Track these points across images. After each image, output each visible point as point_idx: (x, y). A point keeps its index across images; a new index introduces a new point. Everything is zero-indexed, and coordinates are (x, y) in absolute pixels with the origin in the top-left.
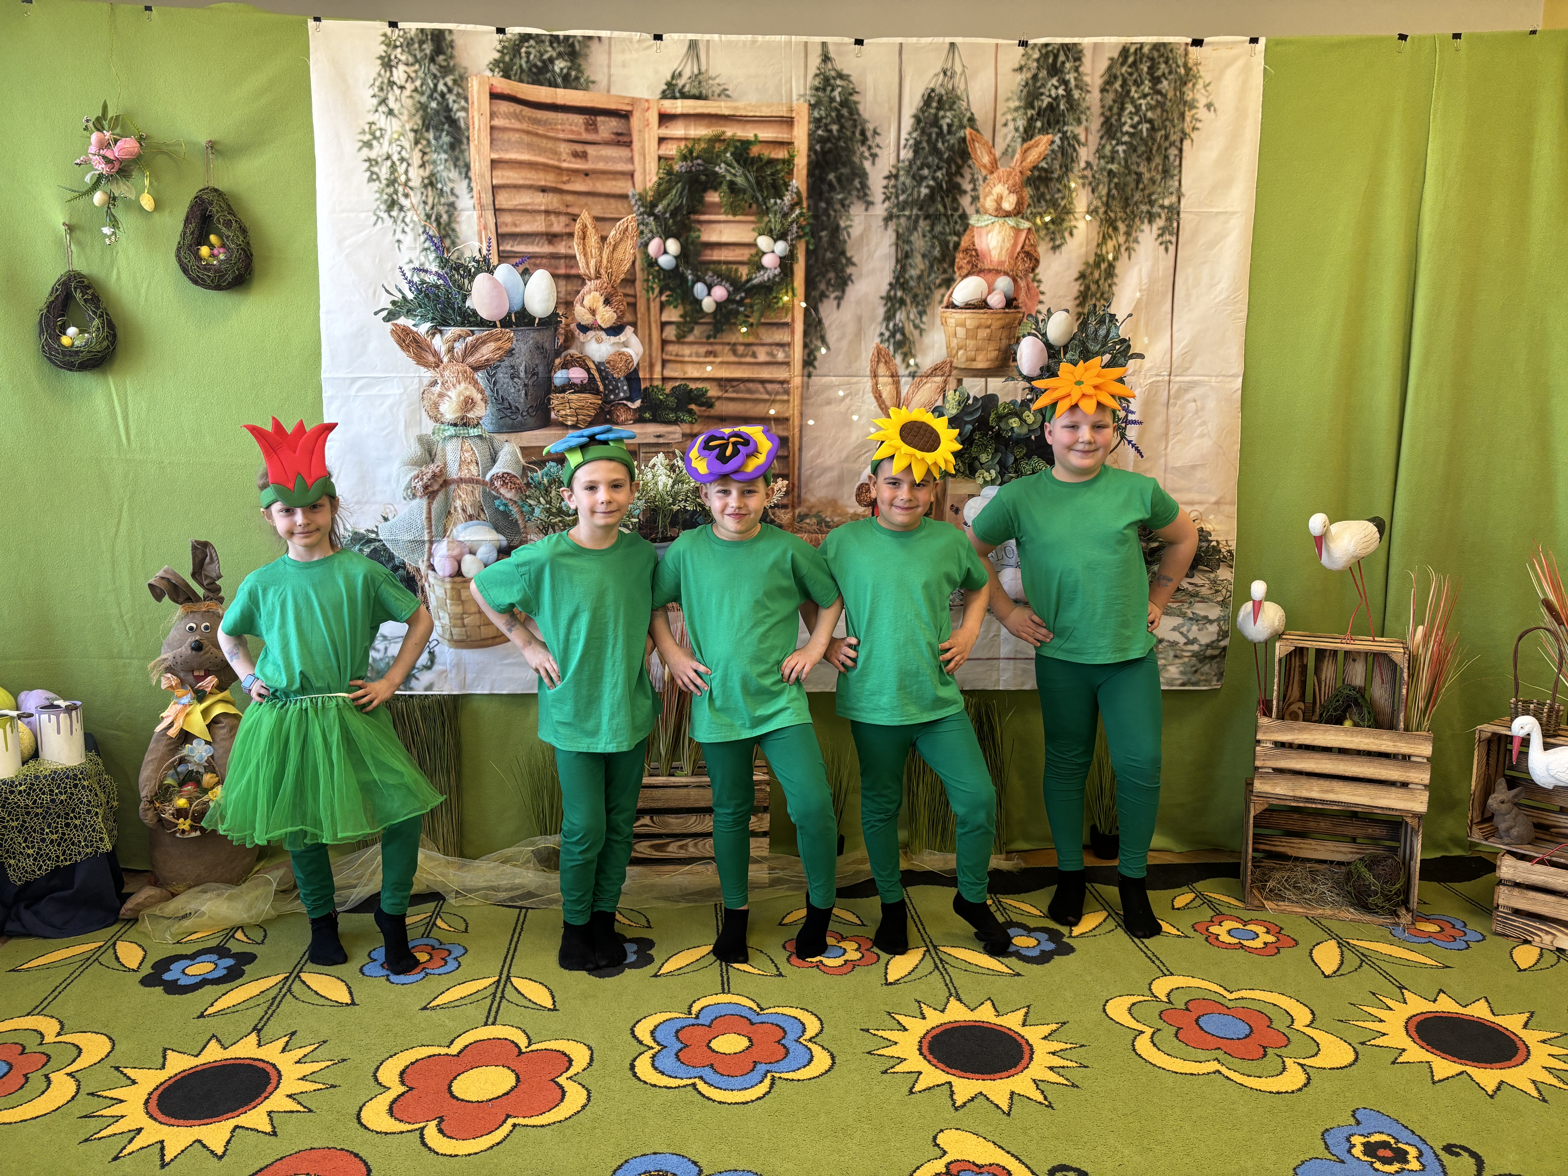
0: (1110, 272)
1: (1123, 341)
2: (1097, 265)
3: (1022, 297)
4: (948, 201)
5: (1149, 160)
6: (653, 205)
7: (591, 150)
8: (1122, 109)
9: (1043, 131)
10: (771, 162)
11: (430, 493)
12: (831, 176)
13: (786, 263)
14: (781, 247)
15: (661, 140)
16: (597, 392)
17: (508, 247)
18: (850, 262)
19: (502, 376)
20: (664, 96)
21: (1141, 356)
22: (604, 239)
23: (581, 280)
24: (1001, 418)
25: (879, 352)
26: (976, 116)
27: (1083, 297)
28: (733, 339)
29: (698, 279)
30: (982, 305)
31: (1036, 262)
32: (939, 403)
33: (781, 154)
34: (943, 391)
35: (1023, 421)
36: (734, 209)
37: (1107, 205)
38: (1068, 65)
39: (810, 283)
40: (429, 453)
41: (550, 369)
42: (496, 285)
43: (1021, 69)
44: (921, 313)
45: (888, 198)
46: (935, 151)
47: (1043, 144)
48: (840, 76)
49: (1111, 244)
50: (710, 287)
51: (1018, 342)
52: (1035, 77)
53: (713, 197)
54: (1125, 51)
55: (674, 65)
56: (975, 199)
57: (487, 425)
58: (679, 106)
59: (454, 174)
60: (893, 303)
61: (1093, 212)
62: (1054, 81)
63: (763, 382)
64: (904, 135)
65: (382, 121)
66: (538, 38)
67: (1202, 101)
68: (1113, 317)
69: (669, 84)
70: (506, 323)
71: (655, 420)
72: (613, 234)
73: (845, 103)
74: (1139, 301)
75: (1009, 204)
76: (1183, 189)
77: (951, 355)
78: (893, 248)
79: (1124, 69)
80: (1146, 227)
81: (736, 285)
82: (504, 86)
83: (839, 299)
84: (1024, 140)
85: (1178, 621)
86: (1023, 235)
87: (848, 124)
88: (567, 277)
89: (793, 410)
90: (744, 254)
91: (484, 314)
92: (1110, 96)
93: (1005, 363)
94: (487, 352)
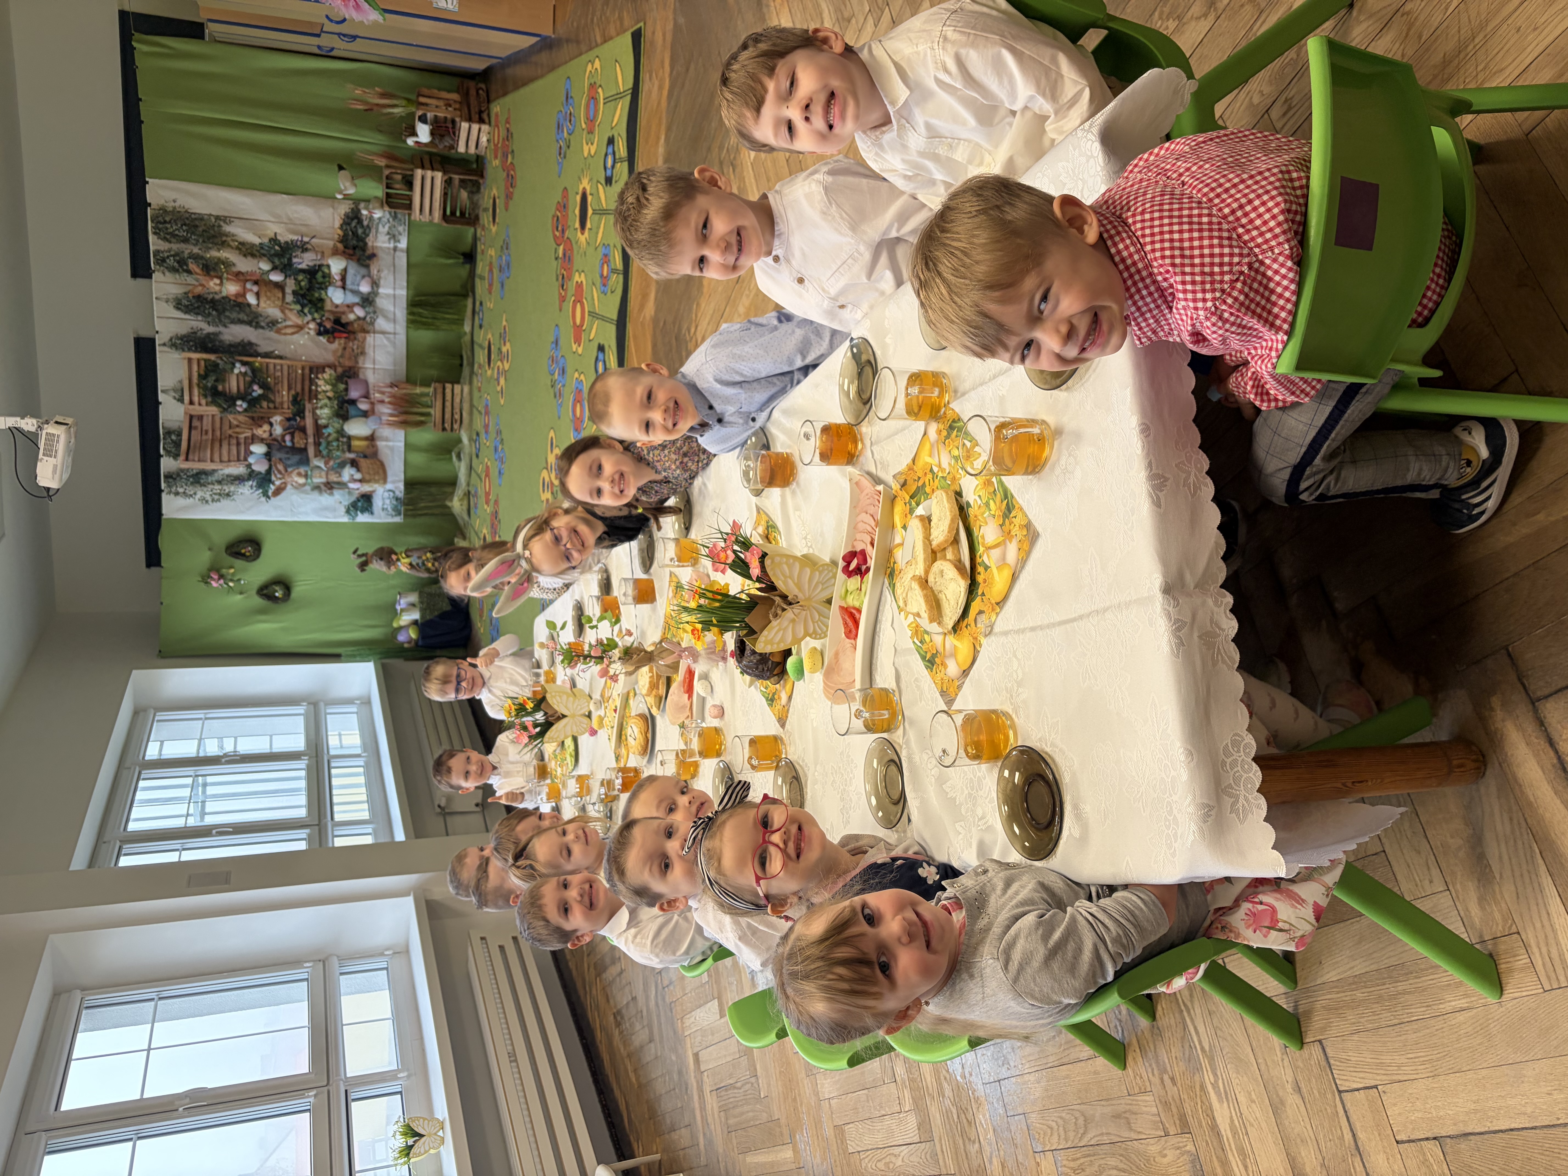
0: (242, 244)
1: (270, 241)
2: (240, 249)
3: (254, 278)
4: (217, 304)
5: (197, 226)
6: (224, 408)
7: (205, 429)
8: (177, 235)
9: (187, 265)
10: (206, 367)
11: (331, 488)
12: (210, 345)
13: (244, 364)
14: (238, 365)
15: (200, 405)
17: (242, 458)
18: (242, 341)
19: (289, 462)
20: (183, 403)
21: (276, 234)
24: (301, 288)
25: (276, 332)
26: (184, 291)
27: (253, 255)
28: (273, 384)
29: (251, 394)
30: (258, 295)
31: (240, 272)
32: (295, 311)
33: (202, 363)
34: (291, 310)
35: (302, 281)
36: (224, 381)
37: (216, 244)
38: (162, 255)
39: (251, 355)
40: (317, 488)
41: (286, 447)
42: (256, 463)
43: (165, 274)
45: (217, 326)
46: (198, 307)
47: (192, 266)
48: (171, 339)
49: (232, 243)
50: (254, 391)
51: (271, 281)
52: (167, 268)
53: (220, 388)
54: (155, 233)
55: (171, 399)
56: (216, 293)
57: (307, 469)
58: (186, 398)
59: (216, 475)
60: (258, 326)
61: (219, 250)
62: (169, 261)
63: (288, 374)
64: (193, 318)
65: (198, 496)
66: (165, 444)
67: (173, 204)
68: (260, 244)
69: (179, 401)
70: (270, 460)
71: (304, 412)
74: (254, 233)
75: (217, 281)
76: (208, 213)
77: (276, 306)
78: (237, 325)
79: (162, 234)
80: (224, 229)
81: (252, 382)
82: (182, 457)
83: (257, 345)
84: (191, 274)
85: (380, 226)
86: (230, 276)
88: (252, 439)
89: (299, 365)
90: (241, 379)
91: (266, 467)
92: (173, 240)
93: (280, 286)
94: (280, 467)
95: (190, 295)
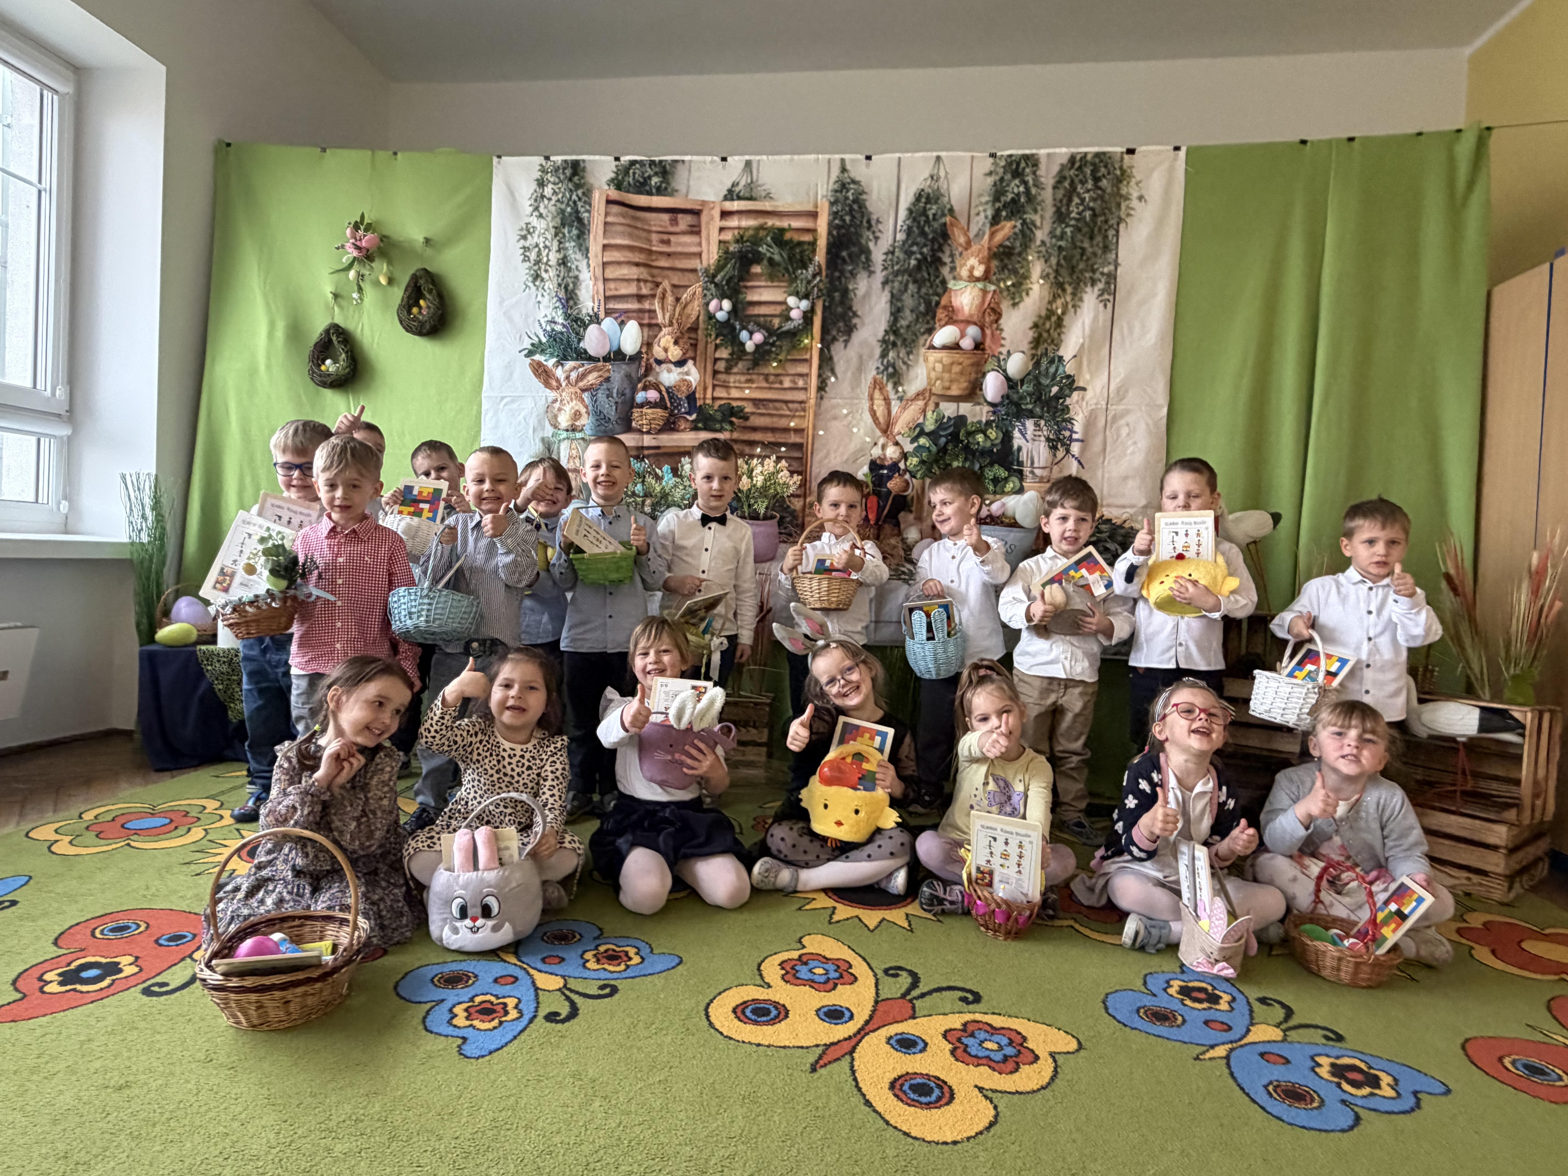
0: (1059, 323)
1: (1069, 377)
2: (1048, 318)
3: (988, 342)
4: (931, 271)
5: (1091, 238)
6: (714, 276)
7: (673, 238)
8: (1070, 200)
9: (1008, 218)
10: (800, 244)
12: (844, 254)
13: (808, 317)
14: (804, 304)
15: (722, 229)
16: (666, 408)
17: (611, 306)
18: (855, 315)
19: (601, 395)
20: (726, 198)
21: (1084, 389)
22: (678, 300)
23: (659, 327)
24: (970, 434)
25: (875, 381)
26: (955, 208)
27: (1037, 342)
28: (766, 371)
29: (744, 328)
30: (955, 347)
31: (999, 315)
32: (921, 420)
33: (807, 238)
34: (924, 411)
35: (987, 437)
36: (772, 277)
37: (1057, 272)
38: (1027, 170)
39: (825, 330)
40: (548, 449)
41: (634, 391)
42: (602, 332)
43: (990, 174)
44: (908, 354)
45: (885, 268)
46: (923, 234)
47: (1007, 228)
48: (854, 182)
49: (1059, 302)
50: (751, 333)
51: (984, 375)
52: (1002, 179)
53: (757, 269)
54: (1072, 159)
55: (734, 178)
56: (953, 269)
57: (589, 430)
58: (736, 205)
59: (579, 256)
60: (887, 345)
61: (1045, 277)
62: (1017, 182)
63: (786, 402)
64: (900, 223)
65: (534, 221)
66: (641, 163)
67: (1135, 194)
68: (1061, 358)
69: (730, 191)
71: (706, 429)
72: (685, 297)
73: (855, 201)
74: (1083, 345)
75: (979, 272)
76: (1120, 261)
77: (931, 384)
78: (888, 306)
79: (1072, 172)
80: (1089, 289)
81: (770, 331)
82: (616, 195)
83: (846, 342)
84: (992, 225)
86: (990, 296)
87: (858, 216)
88: (650, 326)
89: (808, 423)
90: (778, 310)
91: (592, 352)
92: (1061, 192)
93: (974, 392)
94: (592, 378)
95: (948, 219)
